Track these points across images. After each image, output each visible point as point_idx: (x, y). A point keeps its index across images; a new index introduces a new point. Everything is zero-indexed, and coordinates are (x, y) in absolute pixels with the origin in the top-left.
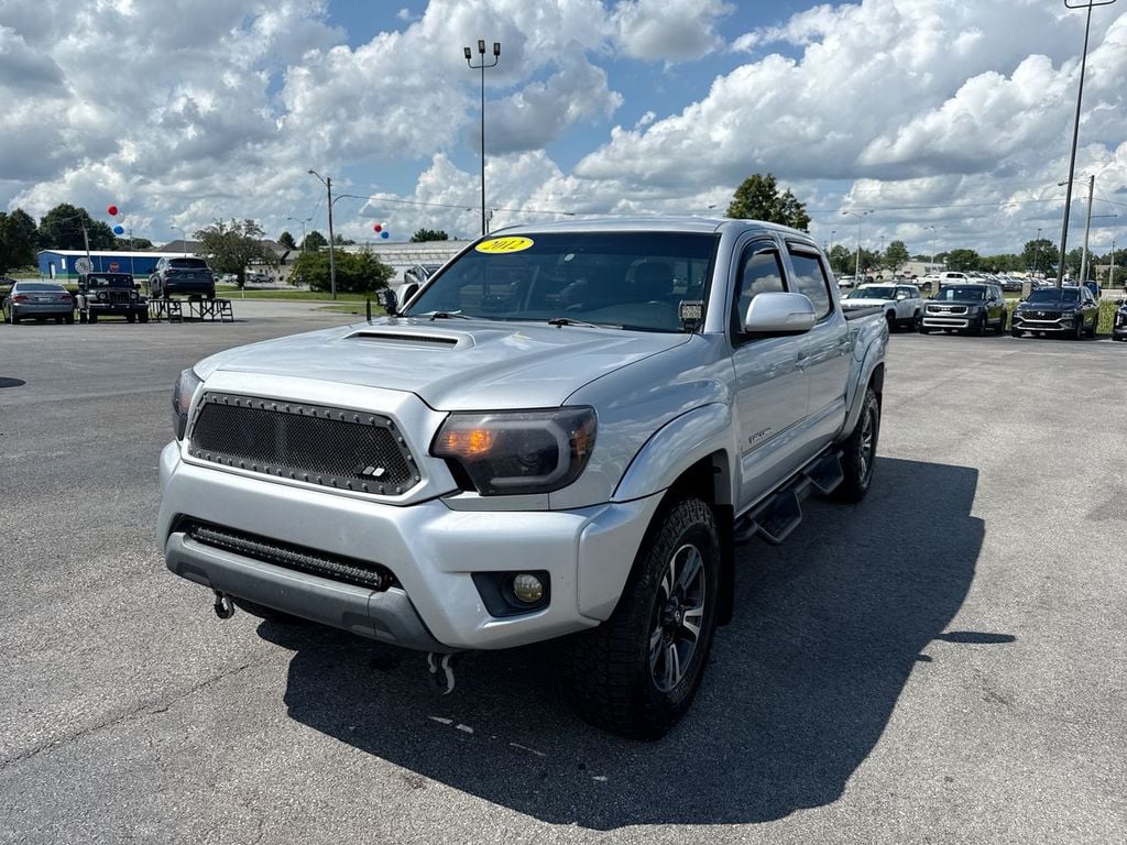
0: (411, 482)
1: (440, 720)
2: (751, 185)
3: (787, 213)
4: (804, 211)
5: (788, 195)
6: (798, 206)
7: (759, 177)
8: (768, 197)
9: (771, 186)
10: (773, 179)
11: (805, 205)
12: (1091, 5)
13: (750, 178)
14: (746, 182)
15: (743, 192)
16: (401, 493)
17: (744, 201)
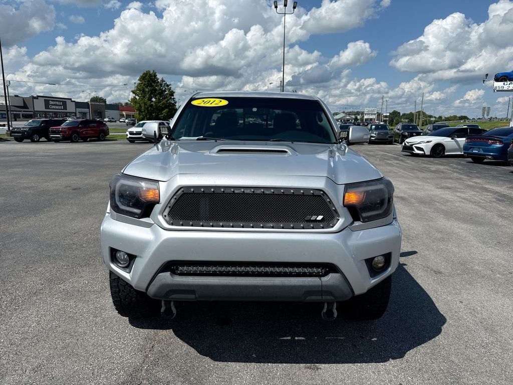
0: (336, 221)
1: (284, 338)
2: (146, 75)
3: (164, 89)
4: (170, 88)
5: (163, 81)
6: (168, 86)
7: (149, 72)
8: (154, 82)
9: (155, 76)
10: (155, 73)
11: (170, 85)
12: (285, 14)
13: (145, 72)
14: (144, 74)
15: (142, 78)
16: (332, 227)
17: (144, 82)
